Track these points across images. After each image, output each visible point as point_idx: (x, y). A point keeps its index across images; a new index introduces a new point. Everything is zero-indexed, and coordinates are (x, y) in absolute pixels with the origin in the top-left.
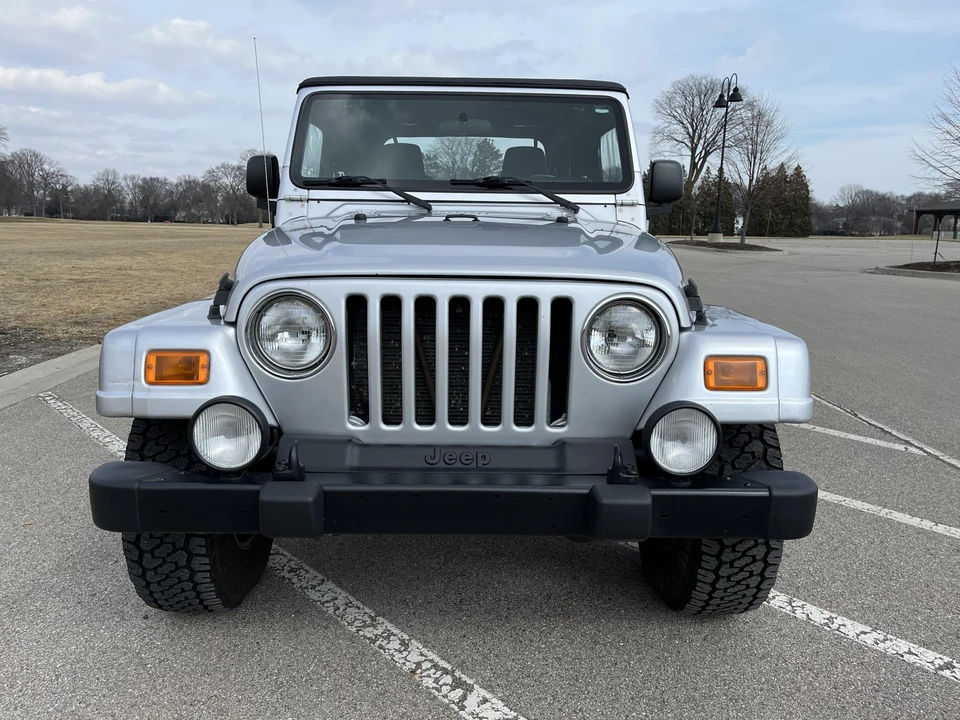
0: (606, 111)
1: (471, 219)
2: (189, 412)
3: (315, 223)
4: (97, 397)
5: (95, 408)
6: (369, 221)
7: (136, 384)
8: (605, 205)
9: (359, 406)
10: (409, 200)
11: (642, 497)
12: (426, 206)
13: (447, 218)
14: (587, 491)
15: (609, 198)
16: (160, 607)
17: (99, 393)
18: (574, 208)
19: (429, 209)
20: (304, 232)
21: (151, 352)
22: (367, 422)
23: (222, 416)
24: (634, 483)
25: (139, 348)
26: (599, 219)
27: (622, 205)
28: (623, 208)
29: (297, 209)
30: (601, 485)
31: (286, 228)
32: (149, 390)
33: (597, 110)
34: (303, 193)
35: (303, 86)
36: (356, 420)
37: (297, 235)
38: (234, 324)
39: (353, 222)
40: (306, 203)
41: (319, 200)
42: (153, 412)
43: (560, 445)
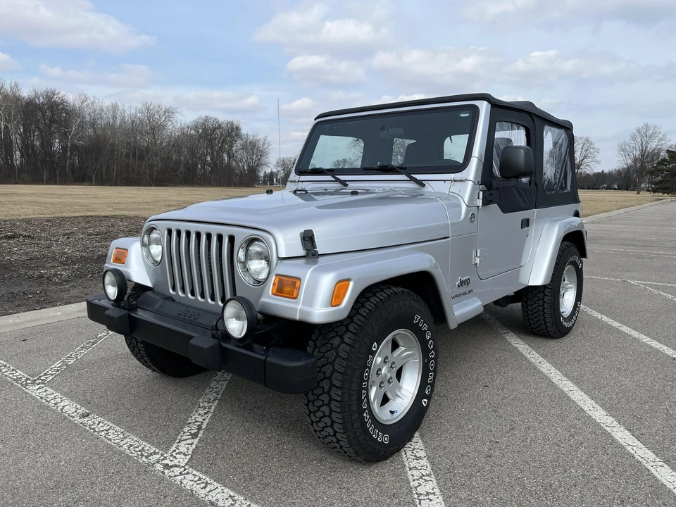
0: (468, 115)
8: (445, 181)
10: (337, 180)
12: (344, 183)
18: (421, 183)
19: (346, 186)
26: (437, 191)
27: (455, 181)
29: (294, 186)
33: (462, 115)
34: (297, 178)
40: (297, 183)
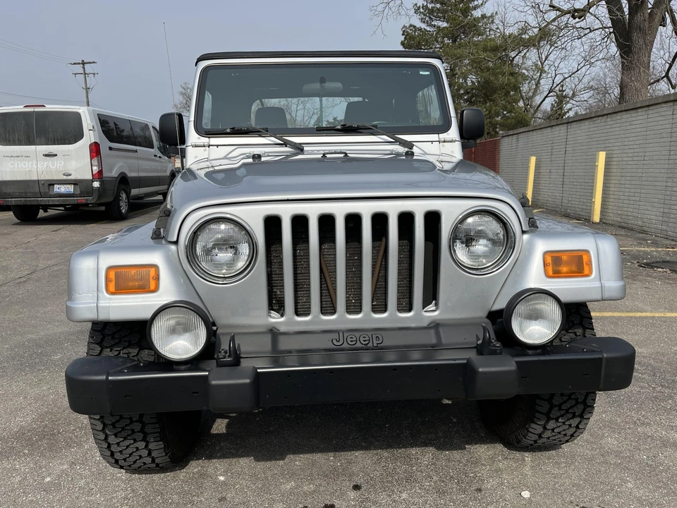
0: (427, 73)
1: (342, 155)
2: (147, 315)
3: (214, 163)
4: (67, 306)
5: (65, 316)
6: (263, 159)
7: (100, 295)
8: (432, 142)
9: (275, 303)
10: (286, 144)
11: (507, 365)
12: (299, 148)
13: (324, 155)
14: (465, 361)
15: (434, 137)
16: (122, 467)
17: (69, 304)
18: (409, 145)
19: (302, 150)
20: (207, 170)
21: (110, 268)
22: (282, 316)
23: (173, 318)
24: (501, 353)
25: (100, 266)
26: (428, 152)
27: (444, 142)
28: (445, 143)
29: (202, 153)
30: (472, 355)
31: (194, 168)
32: (110, 299)
33: (421, 73)
34: (204, 140)
35: (200, 60)
36: (274, 314)
37: (202, 173)
38: (176, 243)
39: (251, 160)
40: (207, 148)
41: (218, 146)
42: (114, 316)
43: (435, 326)
